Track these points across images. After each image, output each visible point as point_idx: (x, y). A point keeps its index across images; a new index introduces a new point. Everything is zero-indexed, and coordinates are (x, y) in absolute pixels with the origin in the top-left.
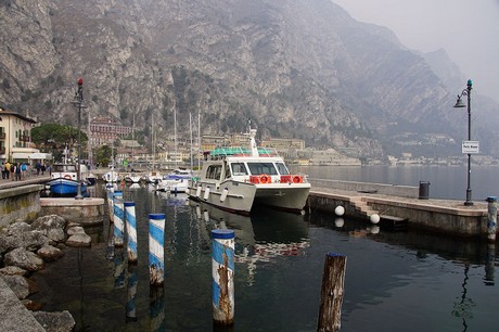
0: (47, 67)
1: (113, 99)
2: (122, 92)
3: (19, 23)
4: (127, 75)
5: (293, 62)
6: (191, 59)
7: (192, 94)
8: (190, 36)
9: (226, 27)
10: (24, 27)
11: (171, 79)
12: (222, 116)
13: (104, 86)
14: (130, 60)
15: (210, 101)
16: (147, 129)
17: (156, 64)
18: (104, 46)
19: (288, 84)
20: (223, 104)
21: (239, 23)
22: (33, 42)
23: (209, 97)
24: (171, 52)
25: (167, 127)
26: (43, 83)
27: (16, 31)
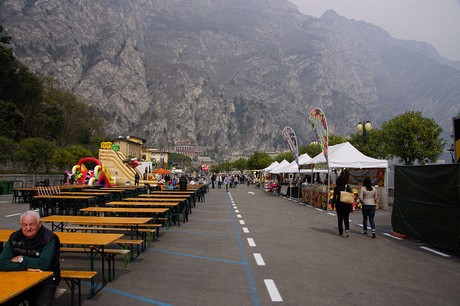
0: (144, 105)
1: (191, 126)
2: (197, 120)
3: (126, 76)
4: (200, 107)
5: (334, 84)
6: (248, 88)
7: (249, 119)
8: (247, 69)
9: (277, 60)
10: (129, 78)
11: (233, 108)
12: (273, 136)
13: (184, 116)
14: (202, 95)
15: (264, 124)
16: (216, 148)
17: (222, 96)
18: (182, 86)
19: (330, 104)
20: (274, 126)
21: (287, 54)
22: (135, 89)
23: (262, 121)
24: (232, 83)
25: (232, 146)
26: (142, 117)
27: (124, 82)
